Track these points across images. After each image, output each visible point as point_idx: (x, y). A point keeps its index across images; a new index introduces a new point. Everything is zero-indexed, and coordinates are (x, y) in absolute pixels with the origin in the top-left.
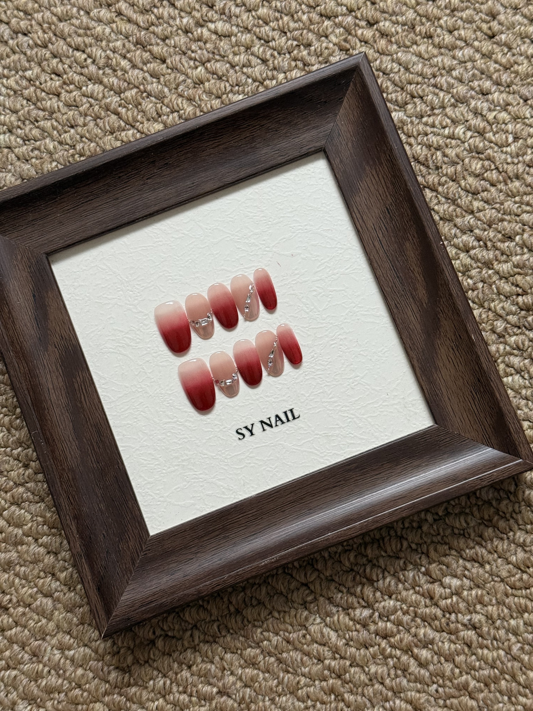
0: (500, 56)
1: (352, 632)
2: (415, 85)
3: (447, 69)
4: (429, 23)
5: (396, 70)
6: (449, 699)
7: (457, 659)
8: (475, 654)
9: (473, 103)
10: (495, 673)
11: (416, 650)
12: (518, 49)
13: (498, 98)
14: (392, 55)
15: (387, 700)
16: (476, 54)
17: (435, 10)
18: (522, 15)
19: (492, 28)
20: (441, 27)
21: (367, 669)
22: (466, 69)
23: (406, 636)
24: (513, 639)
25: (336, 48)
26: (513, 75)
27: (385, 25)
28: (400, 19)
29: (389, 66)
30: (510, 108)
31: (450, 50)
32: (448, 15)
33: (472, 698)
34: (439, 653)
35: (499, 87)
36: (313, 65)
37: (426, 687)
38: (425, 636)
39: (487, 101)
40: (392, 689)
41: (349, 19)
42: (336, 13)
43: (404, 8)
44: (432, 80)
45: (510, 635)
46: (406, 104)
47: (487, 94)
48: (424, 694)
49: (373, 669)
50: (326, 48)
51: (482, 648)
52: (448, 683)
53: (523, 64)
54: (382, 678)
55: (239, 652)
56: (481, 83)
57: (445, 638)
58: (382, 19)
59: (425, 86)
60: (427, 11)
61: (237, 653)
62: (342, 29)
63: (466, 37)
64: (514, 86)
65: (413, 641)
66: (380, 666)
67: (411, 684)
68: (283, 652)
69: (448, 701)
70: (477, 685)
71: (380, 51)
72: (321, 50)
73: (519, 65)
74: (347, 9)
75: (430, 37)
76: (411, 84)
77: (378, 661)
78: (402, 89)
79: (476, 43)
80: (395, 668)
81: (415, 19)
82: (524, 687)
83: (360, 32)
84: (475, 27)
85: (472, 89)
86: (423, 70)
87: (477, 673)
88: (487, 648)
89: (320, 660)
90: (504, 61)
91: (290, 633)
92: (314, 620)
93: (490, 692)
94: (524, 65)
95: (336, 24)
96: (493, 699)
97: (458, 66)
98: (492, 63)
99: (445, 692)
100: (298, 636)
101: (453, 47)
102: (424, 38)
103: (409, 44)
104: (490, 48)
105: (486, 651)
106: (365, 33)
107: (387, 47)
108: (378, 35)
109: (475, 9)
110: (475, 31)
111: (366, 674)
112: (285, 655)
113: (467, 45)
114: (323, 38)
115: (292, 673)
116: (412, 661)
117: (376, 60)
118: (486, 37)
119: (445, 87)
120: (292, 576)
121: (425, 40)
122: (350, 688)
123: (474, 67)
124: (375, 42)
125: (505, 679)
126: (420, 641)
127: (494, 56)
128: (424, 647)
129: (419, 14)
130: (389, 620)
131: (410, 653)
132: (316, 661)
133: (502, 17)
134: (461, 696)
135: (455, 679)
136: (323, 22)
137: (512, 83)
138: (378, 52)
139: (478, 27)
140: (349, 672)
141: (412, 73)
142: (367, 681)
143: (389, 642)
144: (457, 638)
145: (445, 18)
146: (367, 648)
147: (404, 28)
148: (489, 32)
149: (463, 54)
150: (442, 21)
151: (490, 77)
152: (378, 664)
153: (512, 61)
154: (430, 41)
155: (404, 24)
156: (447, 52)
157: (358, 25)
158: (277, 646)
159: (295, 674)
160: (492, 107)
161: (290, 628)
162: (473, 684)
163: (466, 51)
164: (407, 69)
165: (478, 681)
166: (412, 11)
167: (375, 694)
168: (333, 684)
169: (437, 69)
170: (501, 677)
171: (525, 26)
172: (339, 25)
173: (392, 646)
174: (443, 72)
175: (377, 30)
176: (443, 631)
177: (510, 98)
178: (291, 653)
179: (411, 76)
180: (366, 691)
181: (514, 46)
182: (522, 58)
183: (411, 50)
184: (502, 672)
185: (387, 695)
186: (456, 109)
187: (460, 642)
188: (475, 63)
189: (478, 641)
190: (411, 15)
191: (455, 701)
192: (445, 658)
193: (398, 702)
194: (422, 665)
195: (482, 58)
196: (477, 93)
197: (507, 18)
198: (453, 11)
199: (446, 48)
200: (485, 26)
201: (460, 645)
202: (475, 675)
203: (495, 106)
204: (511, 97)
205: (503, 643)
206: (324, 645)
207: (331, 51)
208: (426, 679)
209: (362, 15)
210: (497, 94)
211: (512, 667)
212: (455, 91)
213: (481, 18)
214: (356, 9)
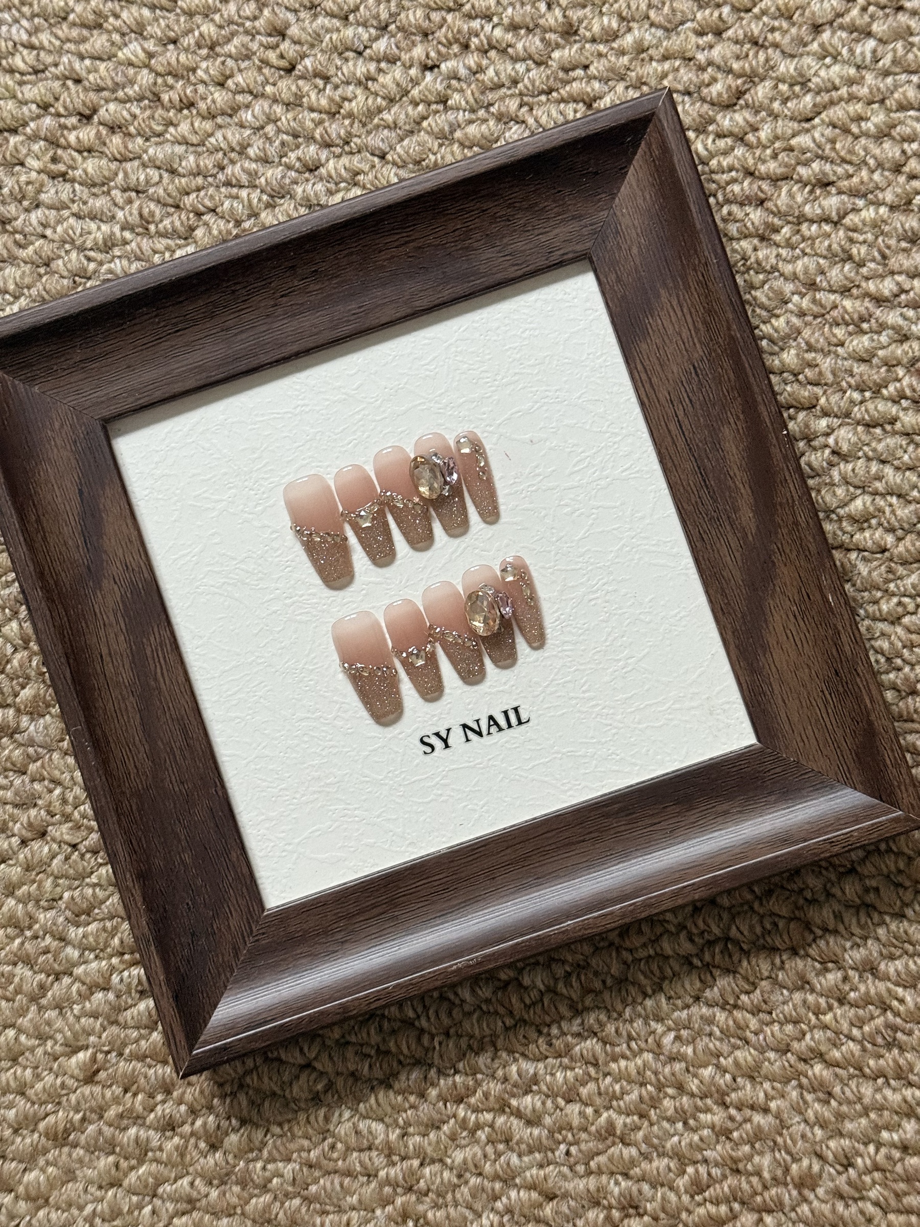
0: (313, 96)
1: (406, 1111)
2: (194, 195)
3: (238, 148)
4: (181, 83)
5: (156, 178)
6: (593, 1159)
7: (584, 1091)
8: (609, 1074)
9: (299, 190)
10: (648, 1093)
11: (514, 1102)
12: (339, 74)
13: (336, 169)
14: (140, 157)
15: (496, 1198)
16: (275, 107)
17: (183, 58)
18: (327, 14)
19: (286, 55)
20: (203, 82)
21: (449, 1161)
22: (267, 138)
23: (492, 1085)
24: (660, 1028)
25: (44, 177)
26: (347, 122)
27: (110, 110)
28: (130, 92)
29: (142, 177)
30: (361, 177)
31: (231, 116)
32: (206, 58)
33: (627, 1144)
34: (552, 1094)
35: (333, 149)
36: (16, 219)
37: (550, 1154)
38: (520, 1075)
39: (321, 179)
40: (496, 1177)
41: (48, 121)
42: (23, 120)
43: (131, 71)
44: (220, 176)
45: (652, 1023)
46: (192, 229)
47: (317, 168)
48: (551, 1167)
49: (458, 1156)
50: (28, 183)
51: (615, 1059)
52: (584, 1136)
53: (356, 97)
54: (476, 1166)
55: (239, 1211)
56: (299, 152)
57: (553, 1067)
58: (102, 102)
59: (211, 191)
60: (169, 64)
61: (235, 1213)
62: (42, 143)
63: (248, 85)
64: (355, 140)
65: (505, 1091)
66: (468, 1149)
67: (526, 1159)
68: (308, 1185)
69: (592, 1163)
70: (628, 1120)
71: (118, 156)
72: (20, 188)
73: (350, 101)
74: (38, 106)
75: (190, 105)
76: (188, 194)
77: (463, 1142)
78: (177, 207)
79: (269, 89)
80: (493, 1143)
81: (155, 83)
82: (701, 1098)
83: (72, 137)
84: (257, 62)
85: (289, 167)
86: (198, 166)
87: (621, 1103)
88: (624, 1057)
89: (371, 1175)
90: (324, 102)
91: (309, 1151)
92: (340, 1115)
93: (652, 1124)
94: (359, 98)
95: (29, 138)
96: (661, 1134)
97: (253, 137)
98: (306, 113)
99: (580, 1151)
100: (323, 1150)
101: (233, 110)
102: (181, 110)
103: (159, 128)
104: (294, 88)
105: (623, 1063)
106: (81, 136)
107: (126, 147)
108: (104, 131)
109: (247, 32)
110: (260, 69)
111: (451, 1169)
112: (313, 1189)
113: (256, 97)
114: (18, 168)
115: (334, 1212)
116: (515, 1121)
117: (116, 174)
118: (282, 73)
119: (244, 178)
120: (279, 1059)
121: (185, 112)
122: (433, 1201)
123: (279, 131)
124: (105, 144)
125: (666, 1095)
126: (515, 1085)
127: (305, 100)
128: (526, 1093)
129: (158, 74)
130: (457, 1072)
131: (507, 1110)
132: (365, 1179)
133: (294, 31)
134: (610, 1147)
135: (592, 1124)
136: (8, 141)
137: (350, 135)
138: (116, 160)
139: (262, 61)
140: (422, 1177)
141: (184, 176)
142: (455, 1180)
143: (469, 1105)
144: (572, 1059)
145: (204, 65)
146: (438, 1128)
147: (142, 105)
148: (283, 63)
149: (254, 116)
150: (200, 73)
151: (311, 139)
152: (465, 1146)
153: (337, 98)
154: (194, 112)
155: (140, 99)
156: (228, 120)
157: (66, 127)
158: (294, 1179)
159: (340, 1210)
160: (332, 186)
161: (306, 1143)
162: (620, 1121)
163: (257, 108)
164: (173, 172)
165: (628, 1115)
166: (145, 71)
167: (474, 1196)
168: (403, 1204)
169: (220, 154)
170: (661, 1095)
171: (338, 30)
172: (34, 137)
173: (476, 1110)
174: (233, 155)
175: (100, 123)
176: (547, 1057)
177: (356, 162)
178: (322, 1181)
179: (183, 180)
180: (458, 1196)
181: (332, 71)
182: (351, 88)
183: (168, 136)
184: (660, 1087)
185: (493, 1190)
186: (277, 209)
187: (579, 1064)
188: (279, 123)
189: (606, 1053)
190: (145, 78)
191: (602, 1159)
192: (563, 1098)
193: (513, 1194)
194: (532, 1121)
195: (288, 110)
196: (300, 173)
197: (304, 29)
198: (212, 48)
199: (223, 114)
200: (272, 56)
201: (580, 1068)
202: (619, 1106)
203: (336, 184)
204: (356, 158)
205: (646, 1041)
206: (370, 1148)
207: (37, 185)
208: (544, 1141)
209: (66, 108)
210: (331, 162)
211: (673, 1074)
212: (263, 180)
213: (261, 45)
214: (52, 100)
